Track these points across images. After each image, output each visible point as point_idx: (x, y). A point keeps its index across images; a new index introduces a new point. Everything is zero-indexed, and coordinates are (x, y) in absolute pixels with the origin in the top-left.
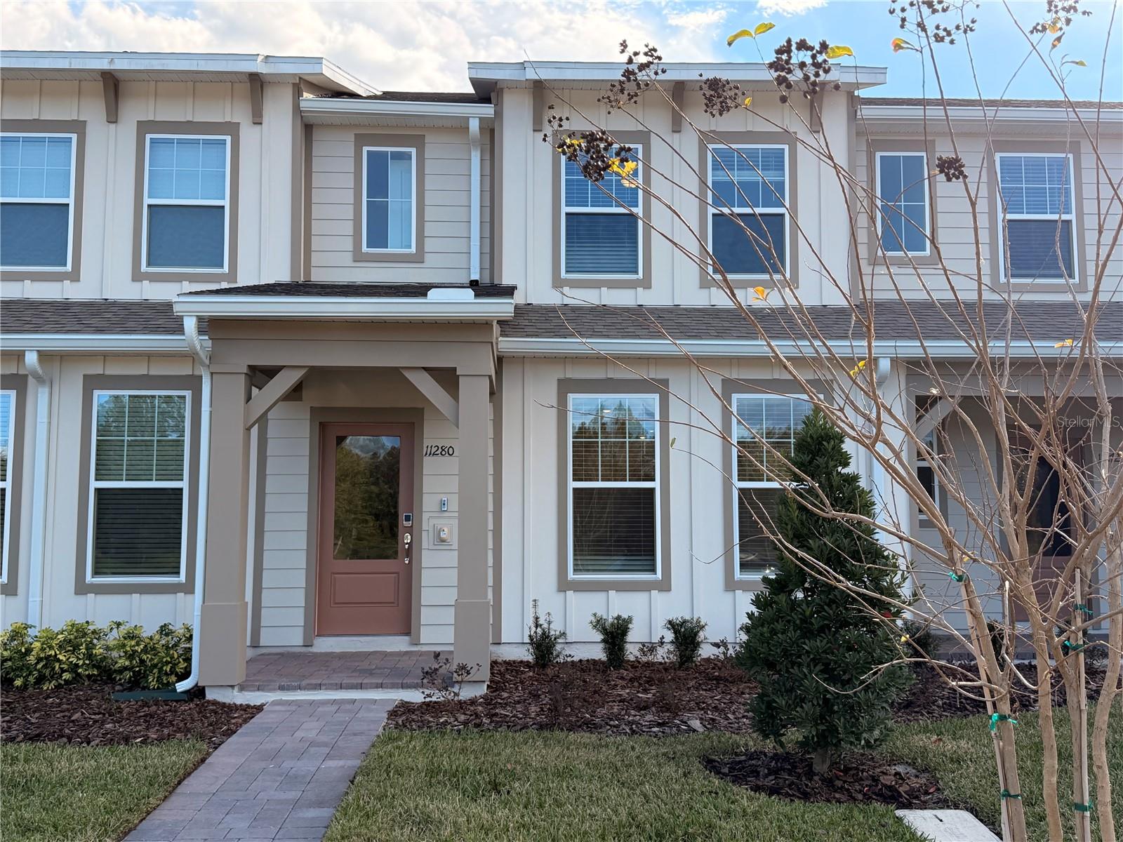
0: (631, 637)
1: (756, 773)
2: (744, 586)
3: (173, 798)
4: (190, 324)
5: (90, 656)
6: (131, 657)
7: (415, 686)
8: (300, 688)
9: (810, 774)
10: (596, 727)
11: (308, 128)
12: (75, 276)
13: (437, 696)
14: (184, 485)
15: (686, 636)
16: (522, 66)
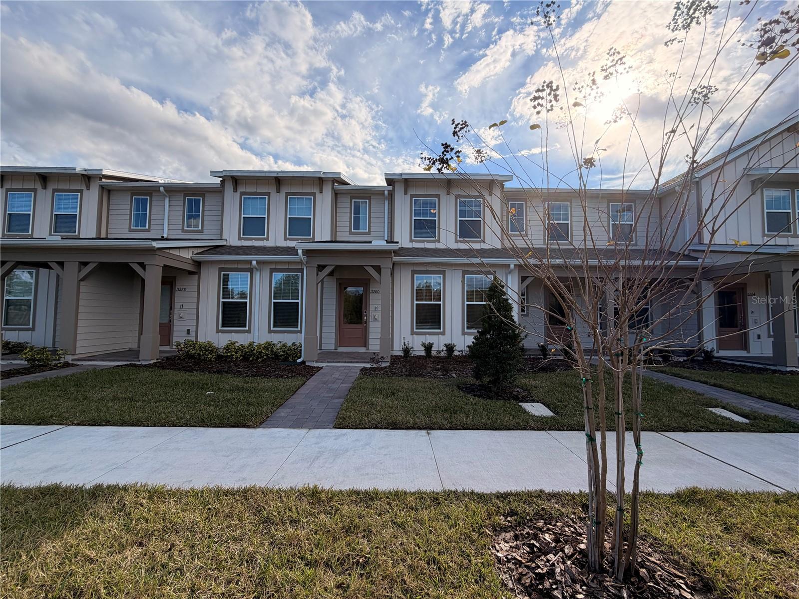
0: (433, 349)
1: (474, 391)
2: (469, 334)
3: (295, 395)
4: (300, 252)
5: (272, 351)
6: (284, 352)
7: (368, 363)
8: (333, 362)
9: (491, 391)
10: (424, 376)
11: (336, 194)
12: (267, 239)
13: (375, 366)
14: (299, 301)
15: (450, 348)
16: (401, 174)
